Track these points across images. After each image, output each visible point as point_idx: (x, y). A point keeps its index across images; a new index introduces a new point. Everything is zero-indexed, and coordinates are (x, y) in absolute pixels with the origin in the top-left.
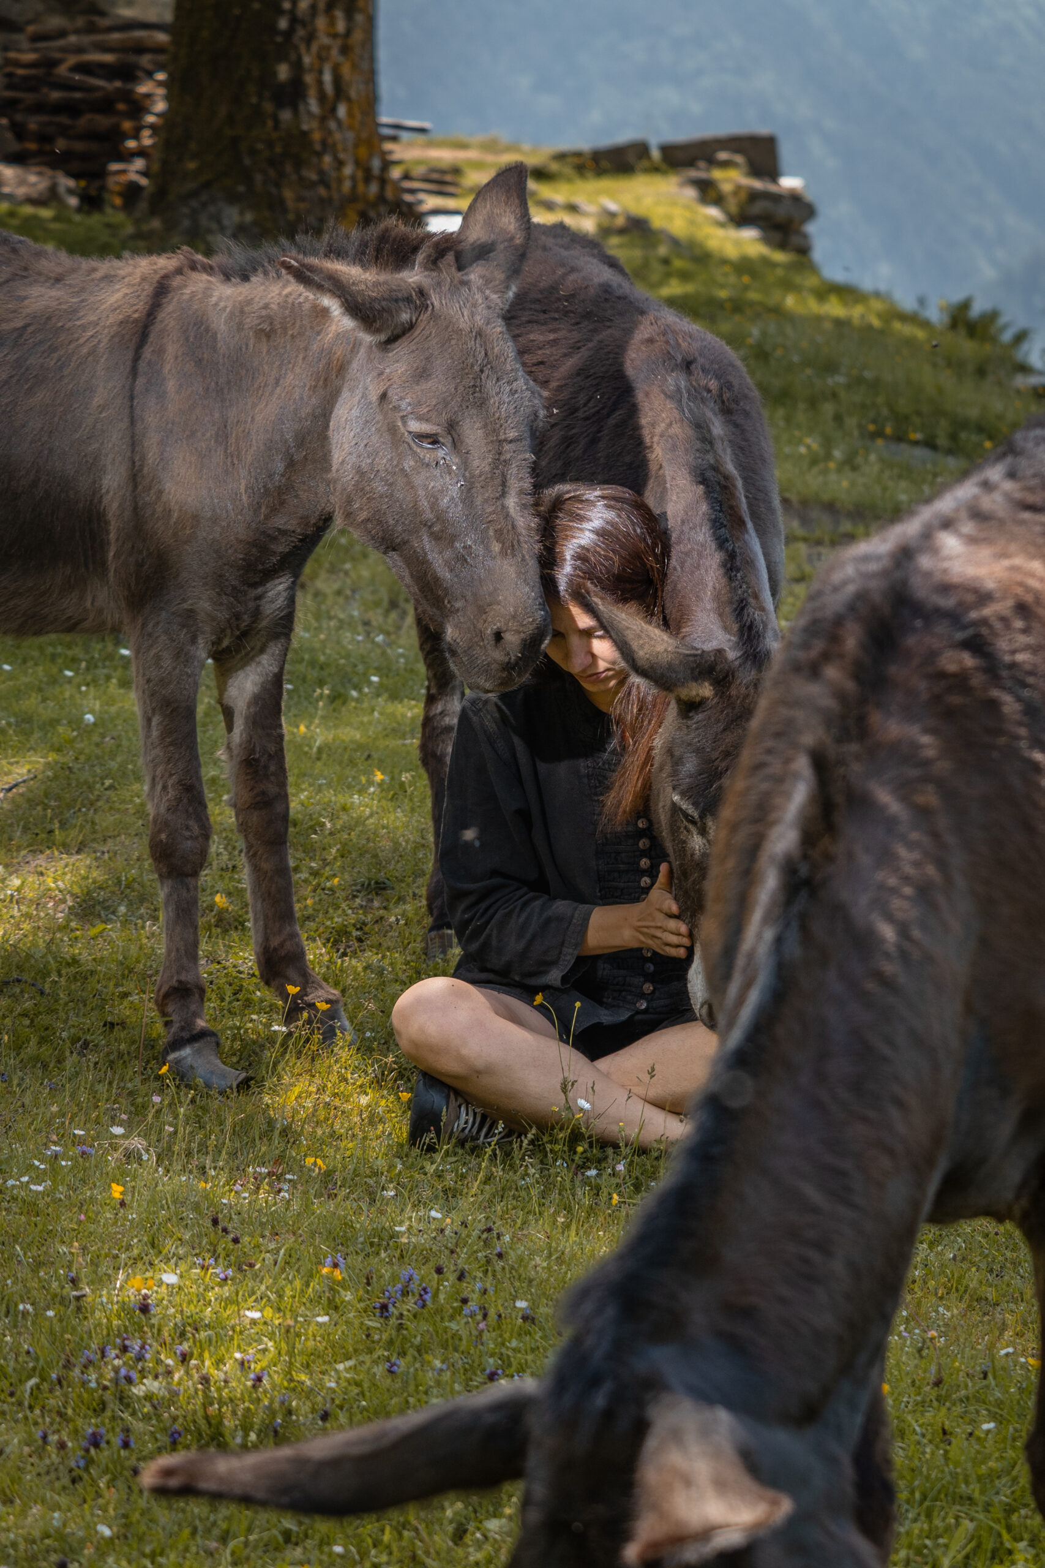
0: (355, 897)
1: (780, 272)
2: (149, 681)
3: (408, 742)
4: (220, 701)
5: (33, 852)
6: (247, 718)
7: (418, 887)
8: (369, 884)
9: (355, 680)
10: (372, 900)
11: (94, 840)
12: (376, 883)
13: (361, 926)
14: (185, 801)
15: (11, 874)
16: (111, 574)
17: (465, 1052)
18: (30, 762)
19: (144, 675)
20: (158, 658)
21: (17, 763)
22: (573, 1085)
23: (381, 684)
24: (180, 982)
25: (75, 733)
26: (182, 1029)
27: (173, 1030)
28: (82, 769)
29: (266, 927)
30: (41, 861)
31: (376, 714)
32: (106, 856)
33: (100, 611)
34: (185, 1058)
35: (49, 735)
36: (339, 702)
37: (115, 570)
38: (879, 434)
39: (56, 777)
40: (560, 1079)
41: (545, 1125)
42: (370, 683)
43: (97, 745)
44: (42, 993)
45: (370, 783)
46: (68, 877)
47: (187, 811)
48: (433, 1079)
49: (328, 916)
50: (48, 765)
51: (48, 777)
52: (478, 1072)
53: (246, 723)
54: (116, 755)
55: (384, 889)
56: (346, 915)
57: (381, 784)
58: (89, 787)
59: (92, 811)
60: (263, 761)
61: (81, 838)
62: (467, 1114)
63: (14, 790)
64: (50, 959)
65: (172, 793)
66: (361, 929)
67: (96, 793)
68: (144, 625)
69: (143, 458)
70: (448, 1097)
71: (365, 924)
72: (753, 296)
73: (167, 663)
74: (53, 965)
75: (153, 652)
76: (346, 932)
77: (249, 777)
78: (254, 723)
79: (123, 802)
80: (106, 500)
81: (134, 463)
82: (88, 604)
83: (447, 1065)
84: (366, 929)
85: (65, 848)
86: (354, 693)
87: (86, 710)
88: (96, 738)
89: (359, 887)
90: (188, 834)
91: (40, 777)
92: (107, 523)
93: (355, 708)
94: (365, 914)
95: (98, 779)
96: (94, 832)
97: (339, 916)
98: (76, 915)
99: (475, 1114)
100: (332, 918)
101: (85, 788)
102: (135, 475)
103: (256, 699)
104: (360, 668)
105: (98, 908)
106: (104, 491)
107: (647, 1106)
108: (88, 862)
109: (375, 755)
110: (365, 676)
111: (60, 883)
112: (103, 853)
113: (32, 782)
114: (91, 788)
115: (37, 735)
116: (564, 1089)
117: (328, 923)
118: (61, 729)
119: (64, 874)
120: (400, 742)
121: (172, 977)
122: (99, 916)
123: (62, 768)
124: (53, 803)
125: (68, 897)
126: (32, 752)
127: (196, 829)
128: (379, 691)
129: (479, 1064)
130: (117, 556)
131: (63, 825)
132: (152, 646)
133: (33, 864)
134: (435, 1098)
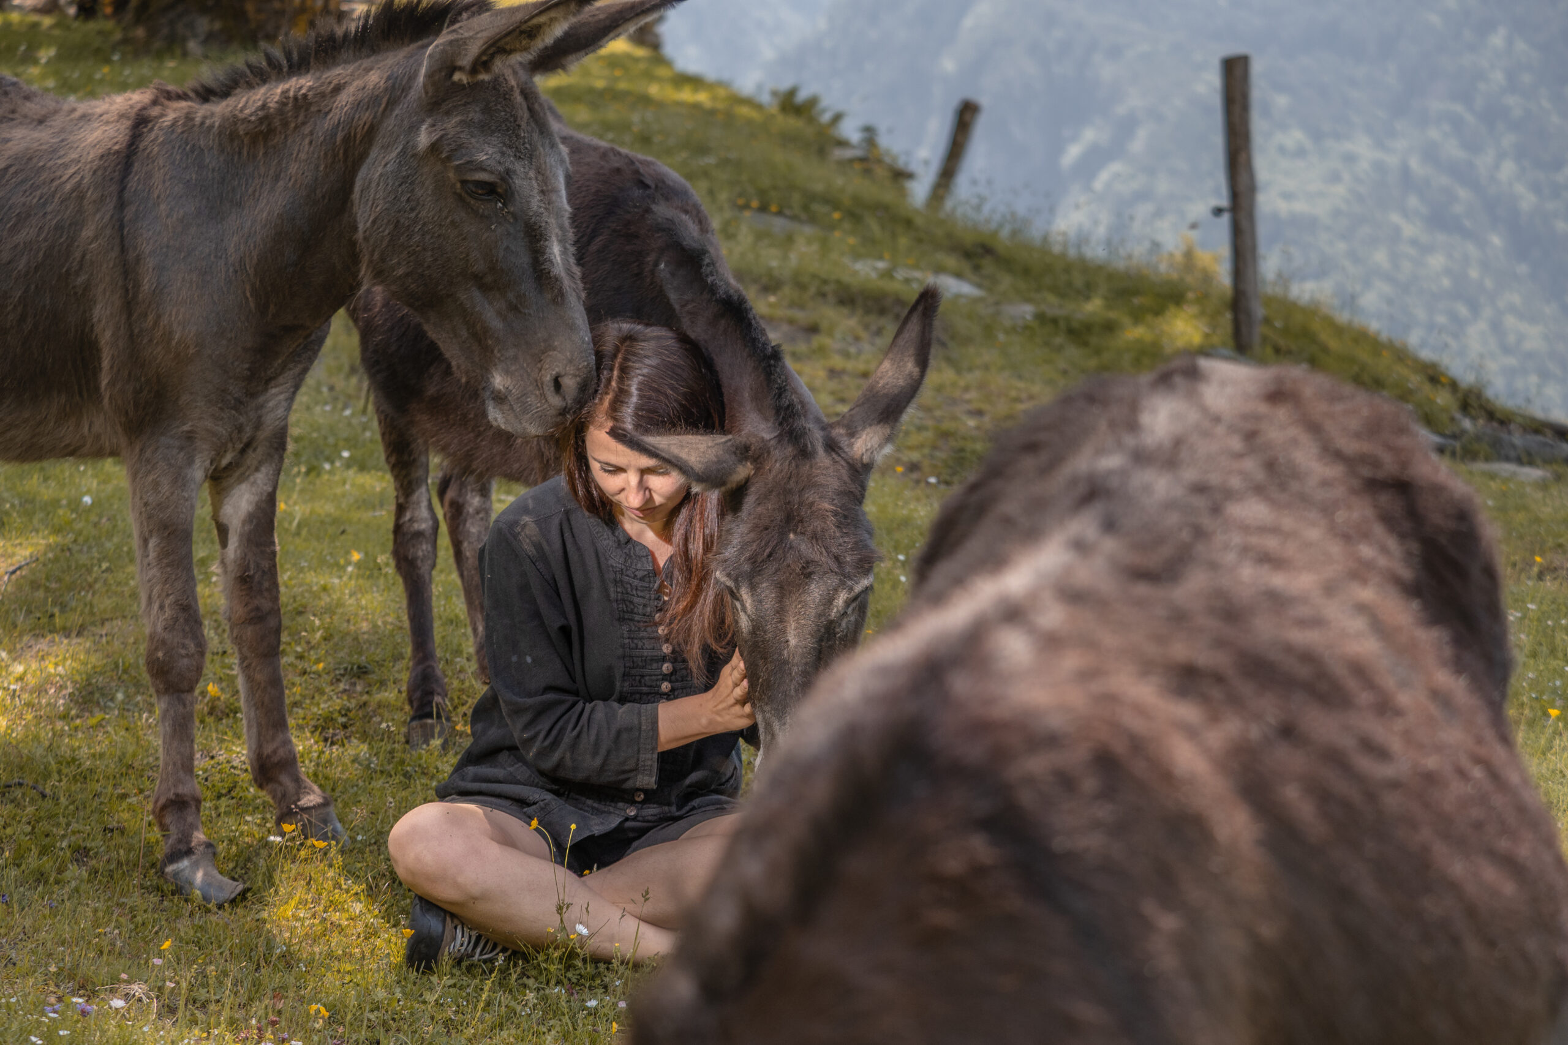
0: (339, 680)
1: (642, 66)
2: (146, 504)
3: (377, 514)
4: (215, 517)
5: (36, 636)
6: (241, 535)
7: (399, 672)
8: (352, 669)
9: (327, 452)
10: (354, 684)
11: (93, 624)
12: (359, 667)
13: (345, 712)
14: (181, 620)
15: (14, 660)
16: (106, 401)
17: (460, 880)
18: (32, 545)
19: (141, 498)
20: (156, 484)
21: (20, 544)
22: (568, 907)
23: (351, 458)
24: (177, 795)
25: (74, 516)
26: (180, 841)
27: (170, 841)
28: (81, 551)
29: (259, 734)
30: (43, 645)
31: (348, 487)
32: (104, 640)
33: (98, 437)
34: (183, 870)
35: (51, 516)
36: (313, 474)
37: (110, 397)
38: (746, 207)
39: (56, 560)
40: (555, 901)
41: (540, 945)
42: (341, 457)
43: (95, 525)
44: (44, 796)
45: (349, 563)
46: (69, 662)
47: (183, 630)
48: (428, 904)
49: (315, 701)
50: (49, 546)
51: (49, 560)
52: (475, 899)
53: (240, 541)
54: (112, 536)
55: (365, 673)
56: (330, 703)
57: (358, 565)
58: (87, 570)
59: (90, 595)
60: (257, 578)
61: (80, 622)
62: (463, 937)
63: (18, 573)
64: (50, 759)
65: (168, 613)
66: (346, 715)
67: (94, 575)
68: (142, 451)
69: (137, 286)
70: (444, 921)
71: (349, 710)
72: (622, 86)
73: (165, 488)
74: (54, 766)
75: (151, 478)
76: (332, 719)
77: (244, 593)
78: (249, 540)
79: (119, 584)
80: (97, 329)
81: (127, 290)
82: (86, 430)
83: (444, 893)
84: (351, 715)
85: (66, 632)
86: (327, 466)
87: (85, 490)
88: (94, 518)
89: (342, 672)
90: (183, 652)
91: (42, 559)
92: (99, 350)
93: (328, 480)
94: (349, 698)
95: (95, 561)
96: (92, 614)
97: (326, 702)
98: (77, 702)
99: (470, 937)
100: (318, 704)
101: (83, 570)
102: (129, 303)
103: (250, 517)
104: (331, 440)
105: (97, 695)
106: (95, 320)
107: (641, 923)
108: (88, 645)
109: (349, 530)
110: (337, 449)
111: (60, 668)
112: (101, 636)
113: (34, 565)
114: (89, 571)
115: (40, 515)
116: (559, 909)
117: (315, 710)
118: (61, 512)
119: (65, 659)
120: (370, 514)
121: (169, 790)
122: (98, 703)
123: (63, 550)
124: (54, 585)
125: (69, 683)
126: (33, 534)
127: (192, 647)
128: (348, 464)
129: (475, 891)
130: (112, 384)
131: (63, 607)
132: (150, 472)
133: (35, 649)
134: (433, 923)
